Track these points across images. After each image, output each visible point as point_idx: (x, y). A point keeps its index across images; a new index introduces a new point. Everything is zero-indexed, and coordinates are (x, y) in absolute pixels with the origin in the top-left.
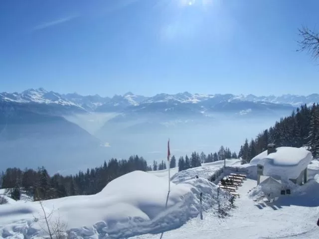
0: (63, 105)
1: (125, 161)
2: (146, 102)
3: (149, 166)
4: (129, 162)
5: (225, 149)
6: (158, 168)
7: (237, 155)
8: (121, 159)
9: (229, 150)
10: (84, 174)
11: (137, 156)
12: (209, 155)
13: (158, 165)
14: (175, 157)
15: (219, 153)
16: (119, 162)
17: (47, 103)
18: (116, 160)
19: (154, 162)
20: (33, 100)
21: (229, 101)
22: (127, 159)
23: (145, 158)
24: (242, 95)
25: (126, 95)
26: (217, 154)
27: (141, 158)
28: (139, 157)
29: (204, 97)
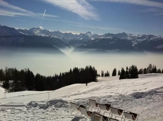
0: (51, 37)
1: (83, 69)
2: (98, 38)
3: (98, 74)
4: (85, 69)
5: (152, 66)
6: (104, 75)
7: (161, 71)
8: (80, 68)
9: (155, 67)
10: (58, 75)
11: (91, 66)
12: (140, 70)
13: (104, 73)
14: (116, 69)
15: (148, 69)
16: (79, 69)
17: (42, 36)
18: (77, 68)
19: (102, 71)
20: (34, 34)
21: (151, 39)
22: (84, 68)
23: (96, 69)
24: (160, 36)
25: (87, 33)
26: (146, 69)
27: (94, 67)
28: (92, 67)
29: (135, 36)
